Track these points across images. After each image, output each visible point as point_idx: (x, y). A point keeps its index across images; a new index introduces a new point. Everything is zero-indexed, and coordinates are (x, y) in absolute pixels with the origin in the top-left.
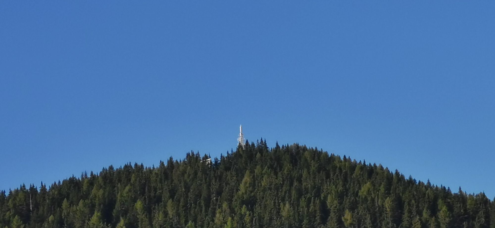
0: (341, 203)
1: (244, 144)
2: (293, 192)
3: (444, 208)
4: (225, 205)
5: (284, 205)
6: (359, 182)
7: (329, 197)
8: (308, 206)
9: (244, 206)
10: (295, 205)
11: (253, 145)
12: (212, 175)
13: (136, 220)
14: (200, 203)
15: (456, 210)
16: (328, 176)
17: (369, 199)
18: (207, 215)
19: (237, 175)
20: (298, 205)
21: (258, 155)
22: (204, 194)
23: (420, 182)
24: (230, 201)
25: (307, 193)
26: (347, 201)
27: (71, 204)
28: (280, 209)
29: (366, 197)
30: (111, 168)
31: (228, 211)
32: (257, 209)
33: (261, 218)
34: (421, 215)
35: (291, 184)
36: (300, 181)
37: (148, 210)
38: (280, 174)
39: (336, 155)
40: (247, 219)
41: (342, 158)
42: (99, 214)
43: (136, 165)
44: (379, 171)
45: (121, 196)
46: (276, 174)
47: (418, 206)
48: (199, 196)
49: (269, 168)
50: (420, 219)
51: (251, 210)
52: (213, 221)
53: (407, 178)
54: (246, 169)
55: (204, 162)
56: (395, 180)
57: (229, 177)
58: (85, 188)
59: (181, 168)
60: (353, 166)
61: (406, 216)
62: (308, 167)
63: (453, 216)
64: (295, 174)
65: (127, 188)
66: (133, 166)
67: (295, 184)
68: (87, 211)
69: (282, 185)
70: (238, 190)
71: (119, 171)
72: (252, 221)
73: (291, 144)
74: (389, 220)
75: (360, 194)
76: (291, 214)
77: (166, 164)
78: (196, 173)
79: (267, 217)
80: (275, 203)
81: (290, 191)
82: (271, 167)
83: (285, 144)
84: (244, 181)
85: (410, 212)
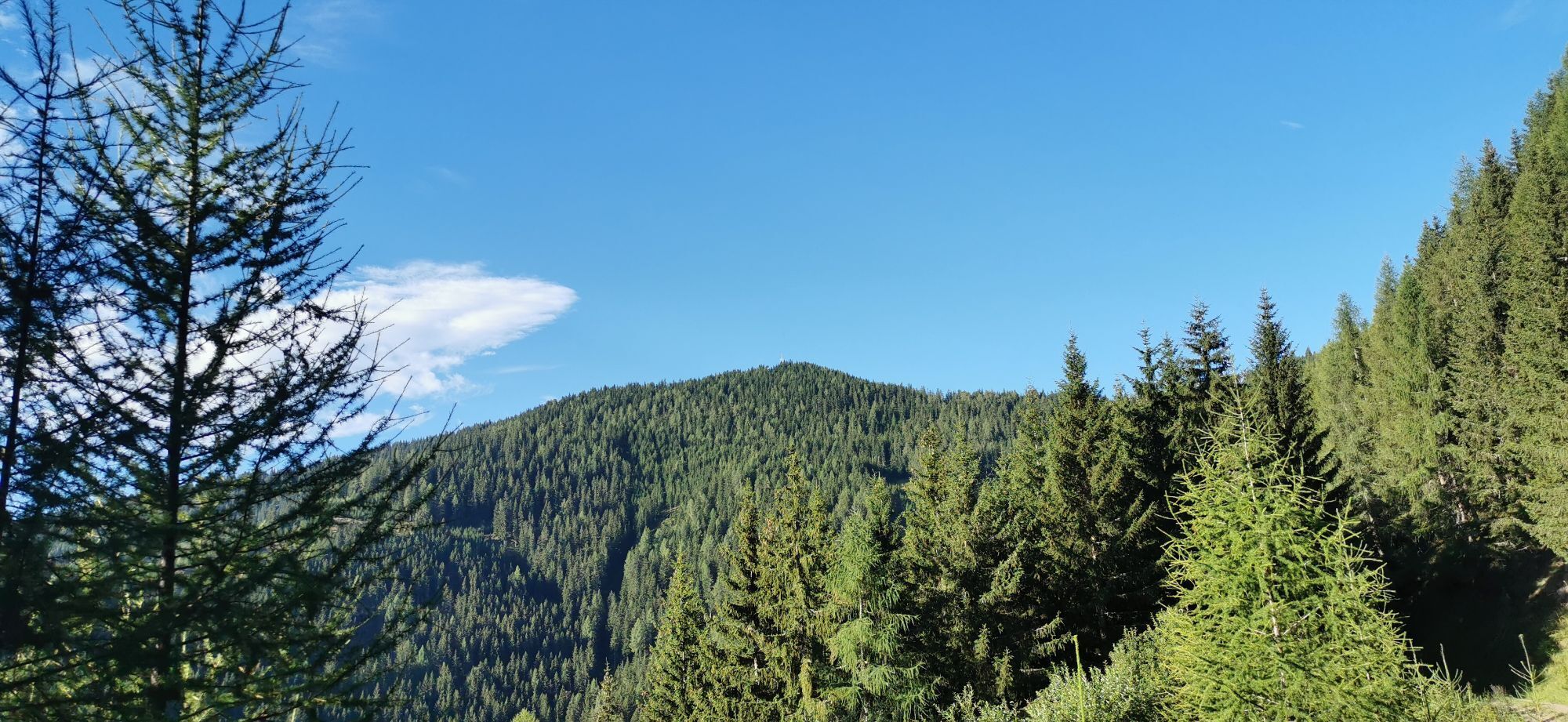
0: (823, 386)
1: (783, 362)
2: (804, 381)
3: (867, 388)
4: (775, 387)
5: (800, 387)
6: (831, 378)
7: (819, 384)
8: (810, 387)
9: (783, 387)
10: (804, 387)
11: (787, 362)
12: (770, 374)
13: (738, 393)
14: (764, 386)
16: (818, 375)
18: (767, 391)
20: (806, 387)
21: (789, 366)
22: (766, 382)
23: (856, 378)
24: (777, 385)
25: (809, 382)
26: (826, 385)
27: (711, 386)
28: (798, 388)
29: (834, 384)
30: (727, 371)
31: (776, 389)
32: (789, 389)
33: (790, 393)
34: (857, 391)
35: (803, 378)
36: (806, 376)
38: (798, 374)
39: (821, 366)
40: (784, 393)
41: (824, 368)
42: (722, 390)
43: (738, 370)
44: (840, 373)
45: (732, 383)
46: (796, 374)
47: (855, 388)
48: (764, 383)
50: (857, 393)
51: (786, 389)
52: (770, 393)
53: (851, 376)
54: (784, 372)
55: (766, 369)
57: (777, 375)
58: (716, 379)
59: (757, 372)
60: (829, 371)
62: (810, 371)
63: (870, 391)
64: (804, 374)
65: (734, 380)
66: (736, 371)
67: (805, 378)
68: (717, 389)
69: (799, 378)
70: (780, 381)
71: (730, 373)
72: (786, 393)
73: (803, 362)
74: (844, 392)
75: (831, 382)
76: (803, 390)
77: (750, 370)
78: (763, 374)
79: (792, 392)
80: (796, 386)
81: (802, 381)
82: (794, 371)
83: (800, 362)
85: (852, 390)
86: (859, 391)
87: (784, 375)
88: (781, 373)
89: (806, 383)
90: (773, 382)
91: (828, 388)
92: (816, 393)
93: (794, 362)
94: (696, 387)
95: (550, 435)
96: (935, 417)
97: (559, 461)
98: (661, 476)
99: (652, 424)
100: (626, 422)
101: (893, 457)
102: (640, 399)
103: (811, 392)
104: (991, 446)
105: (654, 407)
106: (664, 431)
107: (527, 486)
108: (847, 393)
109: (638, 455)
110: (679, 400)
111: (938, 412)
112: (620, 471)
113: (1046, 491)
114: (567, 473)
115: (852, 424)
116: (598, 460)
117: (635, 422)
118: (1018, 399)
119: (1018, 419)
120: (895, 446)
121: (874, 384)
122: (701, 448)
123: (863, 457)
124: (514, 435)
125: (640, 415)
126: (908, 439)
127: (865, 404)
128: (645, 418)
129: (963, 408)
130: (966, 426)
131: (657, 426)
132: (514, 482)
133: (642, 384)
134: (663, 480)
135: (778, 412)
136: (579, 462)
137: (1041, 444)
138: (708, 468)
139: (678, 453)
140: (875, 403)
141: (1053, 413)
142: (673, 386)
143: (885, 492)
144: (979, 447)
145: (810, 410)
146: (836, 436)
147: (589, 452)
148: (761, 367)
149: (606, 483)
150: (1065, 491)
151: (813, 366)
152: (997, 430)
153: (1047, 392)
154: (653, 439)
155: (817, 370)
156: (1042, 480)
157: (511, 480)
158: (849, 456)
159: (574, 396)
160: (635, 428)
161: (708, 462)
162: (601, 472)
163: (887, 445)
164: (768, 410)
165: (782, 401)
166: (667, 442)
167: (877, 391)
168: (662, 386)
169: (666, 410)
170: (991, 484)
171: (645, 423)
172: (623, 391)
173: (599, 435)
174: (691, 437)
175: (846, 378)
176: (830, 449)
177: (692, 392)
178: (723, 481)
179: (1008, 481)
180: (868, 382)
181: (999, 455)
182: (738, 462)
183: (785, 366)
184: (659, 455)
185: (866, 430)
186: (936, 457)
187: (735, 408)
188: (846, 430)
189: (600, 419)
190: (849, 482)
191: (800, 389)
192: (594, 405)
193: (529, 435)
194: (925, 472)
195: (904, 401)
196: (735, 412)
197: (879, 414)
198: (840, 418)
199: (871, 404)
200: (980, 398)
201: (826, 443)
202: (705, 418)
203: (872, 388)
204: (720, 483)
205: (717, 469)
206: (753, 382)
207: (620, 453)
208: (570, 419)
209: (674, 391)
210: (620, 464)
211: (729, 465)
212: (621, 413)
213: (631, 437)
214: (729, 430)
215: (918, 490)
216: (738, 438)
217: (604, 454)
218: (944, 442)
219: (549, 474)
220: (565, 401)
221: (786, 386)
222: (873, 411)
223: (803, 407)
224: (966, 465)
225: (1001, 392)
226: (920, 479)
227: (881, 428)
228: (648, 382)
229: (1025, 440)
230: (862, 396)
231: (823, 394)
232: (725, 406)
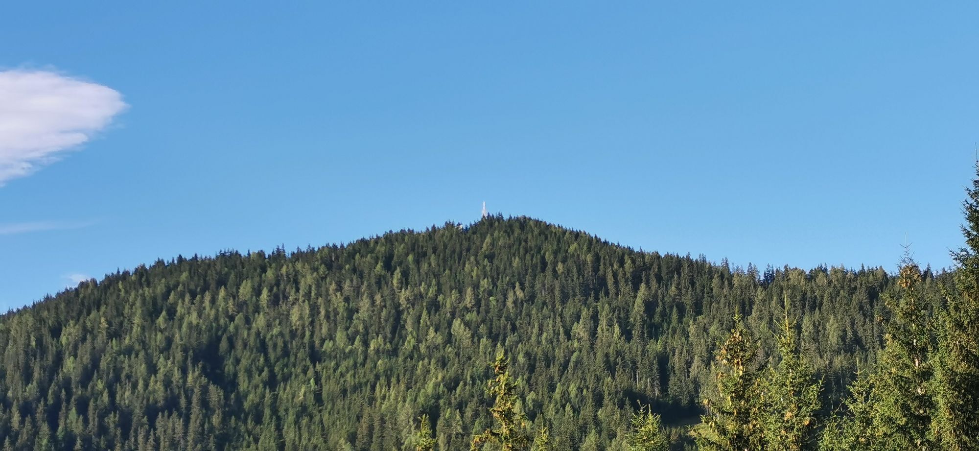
0: (555, 258)
1: (486, 215)
2: (522, 250)
3: (629, 262)
4: (472, 259)
5: (515, 258)
6: (568, 243)
7: (547, 253)
8: (532, 260)
9: (486, 259)
10: (523, 259)
11: (493, 216)
12: (463, 237)
13: (408, 268)
14: (454, 257)
15: (637, 263)
16: (546, 239)
17: (576, 254)
18: (459, 265)
19: (481, 237)
20: (525, 259)
21: (497, 223)
22: (458, 250)
23: (612, 243)
24: (476, 256)
25: (531, 250)
26: (560, 257)
27: (362, 256)
28: (511, 261)
29: (573, 254)
30: (391, 231)
31: (475, 262)
32: (496, 262)
33: (498, 268)
34: (612, 266)
35: (520, 244)
36: (526, 241)
37: (417, 262)
38: (512, 237)
39: (552, 223)
40: (488, 269)
41: (557, 226)
42: (382, 264)
43: (409, 230)
44: (584, 235)
45: (398, 251)
46: (509, 236)
47: (610, 261)
48: (454, 252)
49: (504, 232)
50: (612, 269)
51: (491, 262)
52: (463, 269)
53: (603, 240)
54: (488, 233)
55: (457, 228)
56: (594, 241)
57: (475, 238)
58: (372, 245)
59: (441, 232)
60: (564, 232)
61: (602, 267)
62: (532, 232)
63: (635, 267)
64: (523, 237)
65: (402, 246)
66: (407, 230)
67: (523, 243)
68: (373, 261)
69: (513, 245)
70: (481, 248)
71: (396, 234)
72: (491, 269)
73: (520, 215)
74: (590, 269)
75: (569, 251)
76: (520, 265)
77: (430, 229)
78: (452, 236)
79: (502, 267)
80: (508, 257)
81: (519, 249)
82: (506, 231)
83: (516, 216)
84: (486, 241)
85: (605, 264)
86: (616, 266)
87: (488, 239)
88: (483, 237)
89: (526, 252)
90: (468, 250)
91: (564, 261)
92: (543, 270)
93: (506, 217)
94: (337, 258)
95: (84, 339)
96: (745, 312)
97: (100, 385)
98: (275, 411)
99: (260, 321)
100: (217, 319)
101: (673, 380)
102: (240, 278)
103: (534, 267)
104: (839, 362)
105: (265, 293)
106: (281, 334)
107: (45, 428)
108: (596, 270)
109: (235, 375)
110: (308, 279)
111: (751, 303)
112: (204, 403)
113: (932, 439)
114: (113, 406)
115: (603, 323)
116: (167, 383)
117: (232, 318)
118: (886, 281)
119: (887, 315)
120: (677, 361)
121: (642, 255)
122: (344, 365)
123: (622, 379)
124: (21, 342)
125: (241, 306)
126: (700, 349)
127: (626, 289)
128: (253, 309)
129: (792, 297)
130: (798, 328)
131: (269, 326)
132: (22, 422)
133: (244, 253)
134: (279, 419)
135: (478, 303)
136: (135, 386)
137: (925, 359)
138: (358, 399)
139: (305, 371)
140: (643, 287)
141: (945, 305)
142: (298, 256)
143: (660, 439)
144: (820, 363)
145: (531, 299)
146: (576, 344)
147: (152, 369)
148: (449, 226)
149: (179, 425)
150: (965, 438)
151: (538, 223)
152: (850, 334)
153: (936, 271)
154: (263, 347)
155: (544, 230)
156: (926, 420)
157: (16, 418)
158: (598, 379)
159: (126, 273)
160: (231, 328)
161: (357, 388)
162: (171, 405)
163: (663, 360)
164: (461, 299)
165: (485, 283)
166: (286, 353)
167: (646, 268)
168: (278, 256)
169: (286, 298)
170: (839, 426)
171: (248, 321)
172: (209, 264)
173: (169, 341)
174: (328, 345)
175: (593, 244)
176: (565, 366)
177: (329, 266)
178: (383, 421)
179: (868, 422)
180: (630, 251)
181: (854, 377)
182: (408, 388)
183: (490, 223)
184: (272, 375)
185: (627, 334)
186: (747, 379)
187: (404, 295)
188: (593, 334)
189: (171, 313)
190: (597, 422)
191: (516, 262)
192: (160, 289)
193: (48, 339)
194: (728, 404)
195: (693, 284)
196: (402, 301)
197: (650, 307)
198: (585, 313)
199: (636, 289)
200: (821, 280)
201: (559, 354)
202: (351, 312)
203: (639, 262)
204: (377, 424)
205: (372, 400)
206: (435, 250)
207: (204, 371)
208: (120, 314)
209: (299, 266)
210: (205, 390)
211: (393, 393)
212: (207, 303)
213: (224, 345)
214: (393, 332)
215: (714, 437)
216: (409, 343)
217: (177, 375)
218: (761, 354)
219: (82, 409)
220: (112, 281)
221: (491, 257)
222: (639, 301)
223: (520, 294)
224: (798, 393)
225: (858, 269)
226: (719, 418)
227: (653, 331)
228: (254, 250)
229: (898, 351)
230: (620, 275)
231: (555, 271)
232: (387, 292)
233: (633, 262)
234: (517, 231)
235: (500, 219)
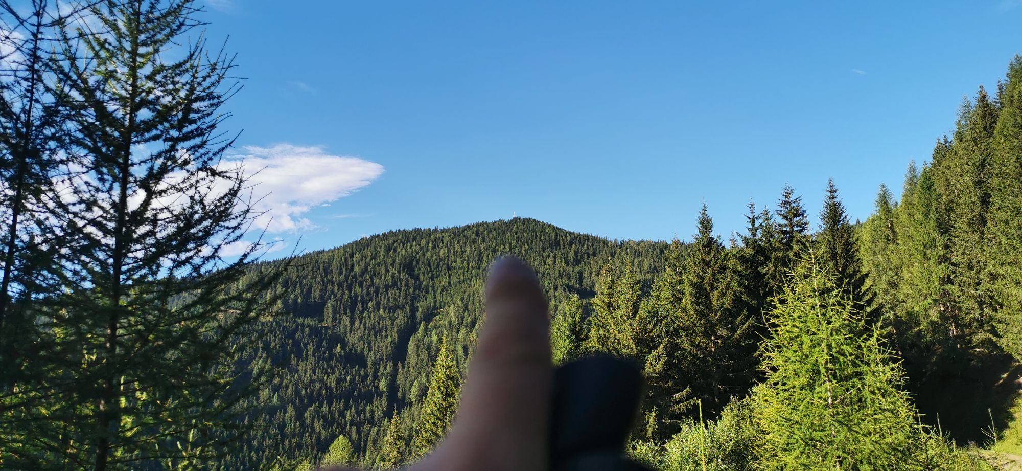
1: (515, 217)
4: (509, 233)
6: (546, 228)
7: (538, 232)
8: (532, 234)
9: (514, 234)
11: (517, 218)
12: (506, 225)
13: (485, 236)
14: (502, 233)
16: (537, 226)
18: (504, 236)
20: (529, 234)
21: (519, 220)
22: (504, 230)
23: (562, 229)
24: (511, 232)
25: (532, 231)
26: (542, 233)
27: (467, 231)
28: (524, 235)
29: (548, 232)
30: (478, 222)
31: (510, 235)
32: (518, 235)
33: (519, 237)
35: (527, 228)
36: (530, 227)
37: (488, 234)
38: (524, 226)
39: (540, 221)
41: (542, 222)
42: (475, 234)
43: (485, 222)
44: (552, 226)
45: (481, 230)
47: (562, 235)
48: (502, 231)
51: (516, 235)
52: (506, 237)
53: (559, 228)
54: (515, 223)
55: (504, 222)
57: (510, 226)
58: (471, 227)
59: (498, 223)
60: (544, 224)
62: (532, 224)
64: (528, 226)
65: (483, 228)
68: (471, 233)
69: (525, 228)
70: (513, 229)
71: (480, 223)
72: (516, 238)
73: (528, 218)
75: (546, 231)
77: (493, 222)
78: (502, 224)
80: (523, 233)
81: (527, 230)
82: (522, 223)
83: (526, 218)
85: (559, 237)
86: (564, 238)
87: (515, 226)
88: (513, 225)
89: (530, 231)
90: (508, 230)
91: (544, 235)
92: (536, 238)
93: (522, 218)
94: (458, 231)
95: (362, 260)
96: (613, 256)
97: (368, 277)
98: (433, 289)
99: (428, 255)
100: (412, 253)
101: (584, 281)
102: (421, 238)
103: (533, 237)
104: (648, 276)
105: (430, 244)
106: (436, 259)
107: (347, 292)
108: (556, 239)
109: (419, 274)
110: (447, 239)
111: (615, 253)
112: (407, 285)
113: (683, 306)
114: (372, 285)
115: (558, 259)
116: (393, 277)
117: (418, 253)
118: (667, 246)
119: (667, 259)
120: (586, 274)
121: (574, 233)
122: (460, 272)
123: (565, 281)
124: (339, 260)
125: (421, 248)
126: (595, 270)
127: (567, 246)
128: (424, 250)
129: (631, 251)
130: (633, 263)
131: (432, 256)
132: (338, 290)
133: (423, 229)
134: (435, 291)
135: (511, 249)
136: (381, 277)
137: (681, 276)
138: (465, 285)
139: (445, 274)
140: (574, 246)
141: (689, 256)
142: (443, 230)
143: (579, 303)
144: (640, 277)
145: (531, 249)
146: (548, 267)
147: (387, 271)
148: (501, 220)
149: (397, 292)
150: (695, 306)
151: (534, 220)
152: (653, 266)
153: (686, 242)
154: (429, 264)
155: (537, 223)
156: (681, 299)
157: (336, 288)
158: (556, 280)
159: (378, 235)
160: (418, 257)
161: (464, 281)
162: (394, 285)
163: (581, 273)
164: (504, 248)
165: (514, 243)
166: (438, 267)
167: (575, 238)
168: (436, 230)
169: (438, 246)
170: (648, 301)
171: (424, 254)
172: (410, 232)
173: (394, 261)
174: (454, 264)
175: (555, 229)
176: (543, 275)
177: (455, 235)
178: (474, 293)
179: (659, 299)
180: (569, 232)
181: (654, 282)
182: (484, 281)
183: (516, 220)
184: (433, 275)
185: (567, 263)
186: (613, 282)
187: (483, 247)
188: (554, 263)
189: (395, 250)
190: (555, 296)
191: (526, 235)
192: (391, 241)
193: (348, 259)
194: (605, 291)
195: (593, 245)
196: (482, 248)
197: (576, 253)
198: (551, 255)
199: (571, 246)
200: (642, 245)
201: (541, 270)
202: (463, 252)
203: (572, 236)
204: (471, 294)
205: (470, 286)
206: (495, 229)
207: (407, 273)
208: (376, 250)
209: (443, 234)
210: (407, 280)
211: (478, 283)
212: (409, 247)
213: (414, 263)
214: (479, 260)
215: (600, 303)
216: (484, 265)
217: (397, 274)
218: (618, 272)
219: (361, 286)
220: (373, 238)
221: (516, 233)
222: (572, 251)
223: (527, 247)
224: (632, 288)
225: (656, 241)
226: (601, 296)
227: (577, 262)
228: (427, 228)
229: (671, 273)
230: (565, 241)
231: (540, 239)
232: (476, 245)
233: (570, 236)
234: (526, 223)
235: (520, 218)
